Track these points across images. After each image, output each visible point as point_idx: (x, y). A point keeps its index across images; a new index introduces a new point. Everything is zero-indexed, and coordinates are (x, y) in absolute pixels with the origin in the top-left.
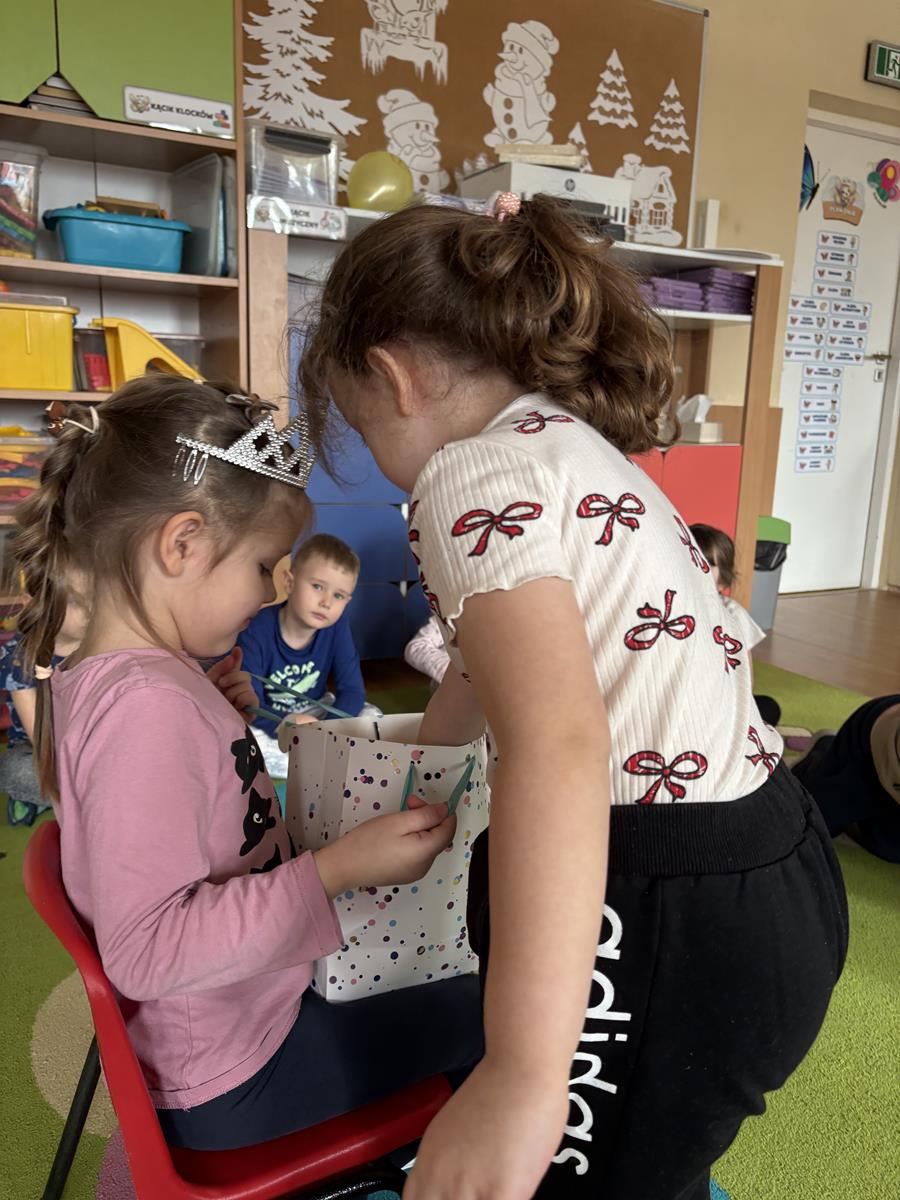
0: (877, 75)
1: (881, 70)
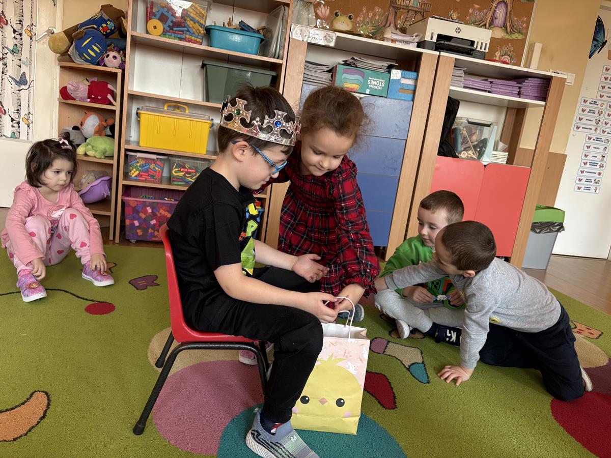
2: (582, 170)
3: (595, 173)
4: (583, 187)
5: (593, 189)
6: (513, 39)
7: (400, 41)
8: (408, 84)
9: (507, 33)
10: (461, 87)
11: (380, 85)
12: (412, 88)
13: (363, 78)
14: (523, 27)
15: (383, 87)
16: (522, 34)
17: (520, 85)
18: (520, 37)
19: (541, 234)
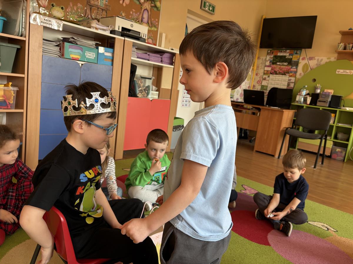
0: (203, 8)
1: (204, 7)
2: (183, 96)
3: (188, 97)
4: (184, 104)
5: (188, 105)
6: (152, 30)
7: (101, 29)
8: (109, 56)
9: (150, 27)
10: (135, 57)
11: (93, 56)
12: (111, 58)
13: (82, 51)
14: (156, 24)
15: (94, 58)
16: (156, 28)
17: (162, 57)
18: (156, 29)
19: (176, 132)
